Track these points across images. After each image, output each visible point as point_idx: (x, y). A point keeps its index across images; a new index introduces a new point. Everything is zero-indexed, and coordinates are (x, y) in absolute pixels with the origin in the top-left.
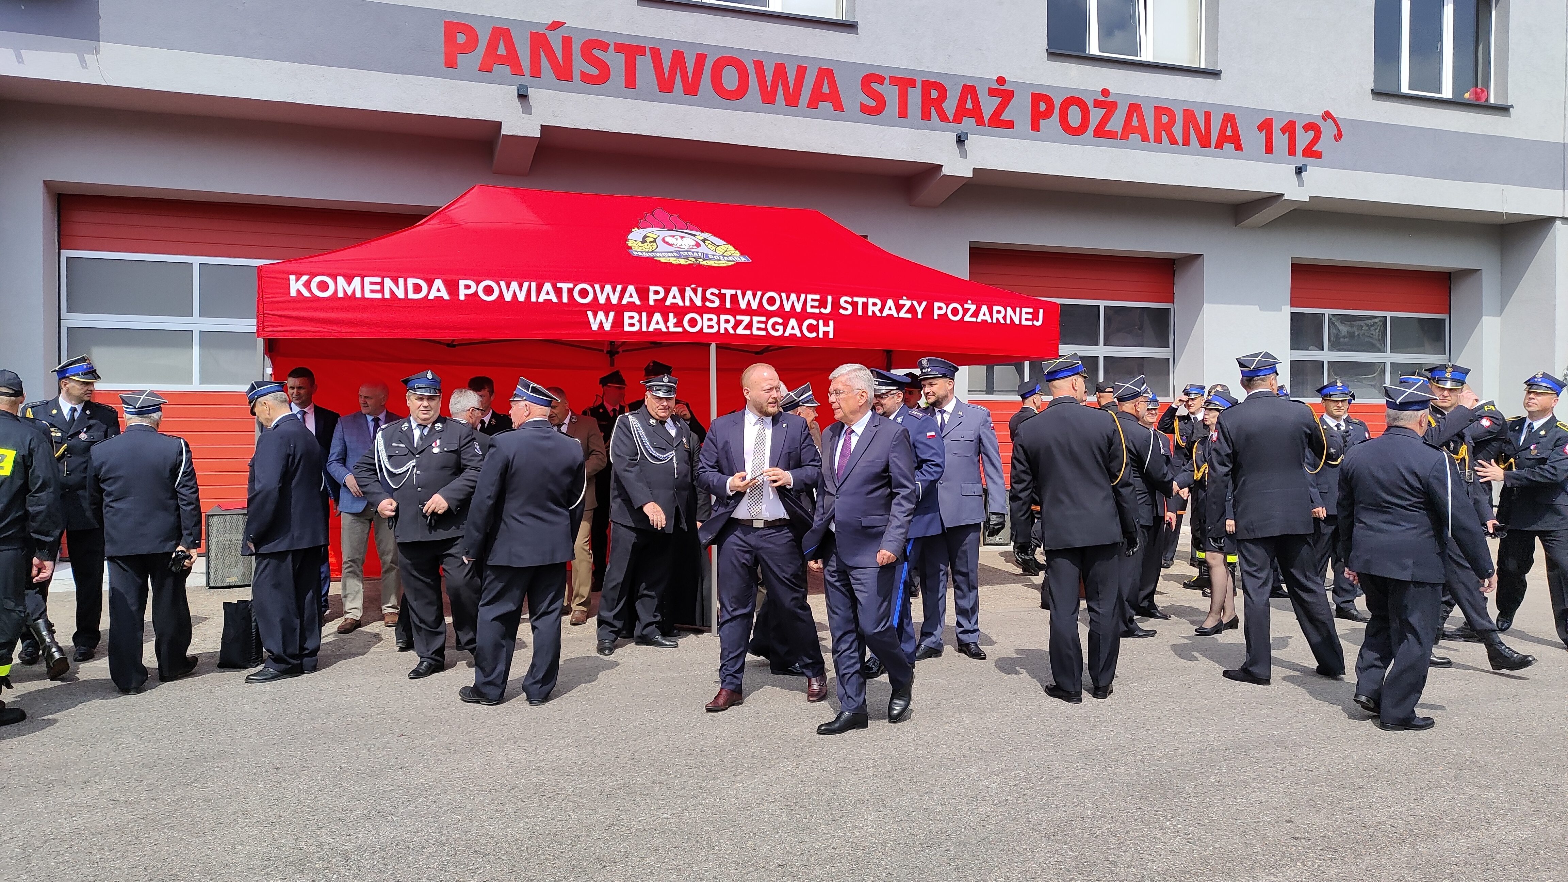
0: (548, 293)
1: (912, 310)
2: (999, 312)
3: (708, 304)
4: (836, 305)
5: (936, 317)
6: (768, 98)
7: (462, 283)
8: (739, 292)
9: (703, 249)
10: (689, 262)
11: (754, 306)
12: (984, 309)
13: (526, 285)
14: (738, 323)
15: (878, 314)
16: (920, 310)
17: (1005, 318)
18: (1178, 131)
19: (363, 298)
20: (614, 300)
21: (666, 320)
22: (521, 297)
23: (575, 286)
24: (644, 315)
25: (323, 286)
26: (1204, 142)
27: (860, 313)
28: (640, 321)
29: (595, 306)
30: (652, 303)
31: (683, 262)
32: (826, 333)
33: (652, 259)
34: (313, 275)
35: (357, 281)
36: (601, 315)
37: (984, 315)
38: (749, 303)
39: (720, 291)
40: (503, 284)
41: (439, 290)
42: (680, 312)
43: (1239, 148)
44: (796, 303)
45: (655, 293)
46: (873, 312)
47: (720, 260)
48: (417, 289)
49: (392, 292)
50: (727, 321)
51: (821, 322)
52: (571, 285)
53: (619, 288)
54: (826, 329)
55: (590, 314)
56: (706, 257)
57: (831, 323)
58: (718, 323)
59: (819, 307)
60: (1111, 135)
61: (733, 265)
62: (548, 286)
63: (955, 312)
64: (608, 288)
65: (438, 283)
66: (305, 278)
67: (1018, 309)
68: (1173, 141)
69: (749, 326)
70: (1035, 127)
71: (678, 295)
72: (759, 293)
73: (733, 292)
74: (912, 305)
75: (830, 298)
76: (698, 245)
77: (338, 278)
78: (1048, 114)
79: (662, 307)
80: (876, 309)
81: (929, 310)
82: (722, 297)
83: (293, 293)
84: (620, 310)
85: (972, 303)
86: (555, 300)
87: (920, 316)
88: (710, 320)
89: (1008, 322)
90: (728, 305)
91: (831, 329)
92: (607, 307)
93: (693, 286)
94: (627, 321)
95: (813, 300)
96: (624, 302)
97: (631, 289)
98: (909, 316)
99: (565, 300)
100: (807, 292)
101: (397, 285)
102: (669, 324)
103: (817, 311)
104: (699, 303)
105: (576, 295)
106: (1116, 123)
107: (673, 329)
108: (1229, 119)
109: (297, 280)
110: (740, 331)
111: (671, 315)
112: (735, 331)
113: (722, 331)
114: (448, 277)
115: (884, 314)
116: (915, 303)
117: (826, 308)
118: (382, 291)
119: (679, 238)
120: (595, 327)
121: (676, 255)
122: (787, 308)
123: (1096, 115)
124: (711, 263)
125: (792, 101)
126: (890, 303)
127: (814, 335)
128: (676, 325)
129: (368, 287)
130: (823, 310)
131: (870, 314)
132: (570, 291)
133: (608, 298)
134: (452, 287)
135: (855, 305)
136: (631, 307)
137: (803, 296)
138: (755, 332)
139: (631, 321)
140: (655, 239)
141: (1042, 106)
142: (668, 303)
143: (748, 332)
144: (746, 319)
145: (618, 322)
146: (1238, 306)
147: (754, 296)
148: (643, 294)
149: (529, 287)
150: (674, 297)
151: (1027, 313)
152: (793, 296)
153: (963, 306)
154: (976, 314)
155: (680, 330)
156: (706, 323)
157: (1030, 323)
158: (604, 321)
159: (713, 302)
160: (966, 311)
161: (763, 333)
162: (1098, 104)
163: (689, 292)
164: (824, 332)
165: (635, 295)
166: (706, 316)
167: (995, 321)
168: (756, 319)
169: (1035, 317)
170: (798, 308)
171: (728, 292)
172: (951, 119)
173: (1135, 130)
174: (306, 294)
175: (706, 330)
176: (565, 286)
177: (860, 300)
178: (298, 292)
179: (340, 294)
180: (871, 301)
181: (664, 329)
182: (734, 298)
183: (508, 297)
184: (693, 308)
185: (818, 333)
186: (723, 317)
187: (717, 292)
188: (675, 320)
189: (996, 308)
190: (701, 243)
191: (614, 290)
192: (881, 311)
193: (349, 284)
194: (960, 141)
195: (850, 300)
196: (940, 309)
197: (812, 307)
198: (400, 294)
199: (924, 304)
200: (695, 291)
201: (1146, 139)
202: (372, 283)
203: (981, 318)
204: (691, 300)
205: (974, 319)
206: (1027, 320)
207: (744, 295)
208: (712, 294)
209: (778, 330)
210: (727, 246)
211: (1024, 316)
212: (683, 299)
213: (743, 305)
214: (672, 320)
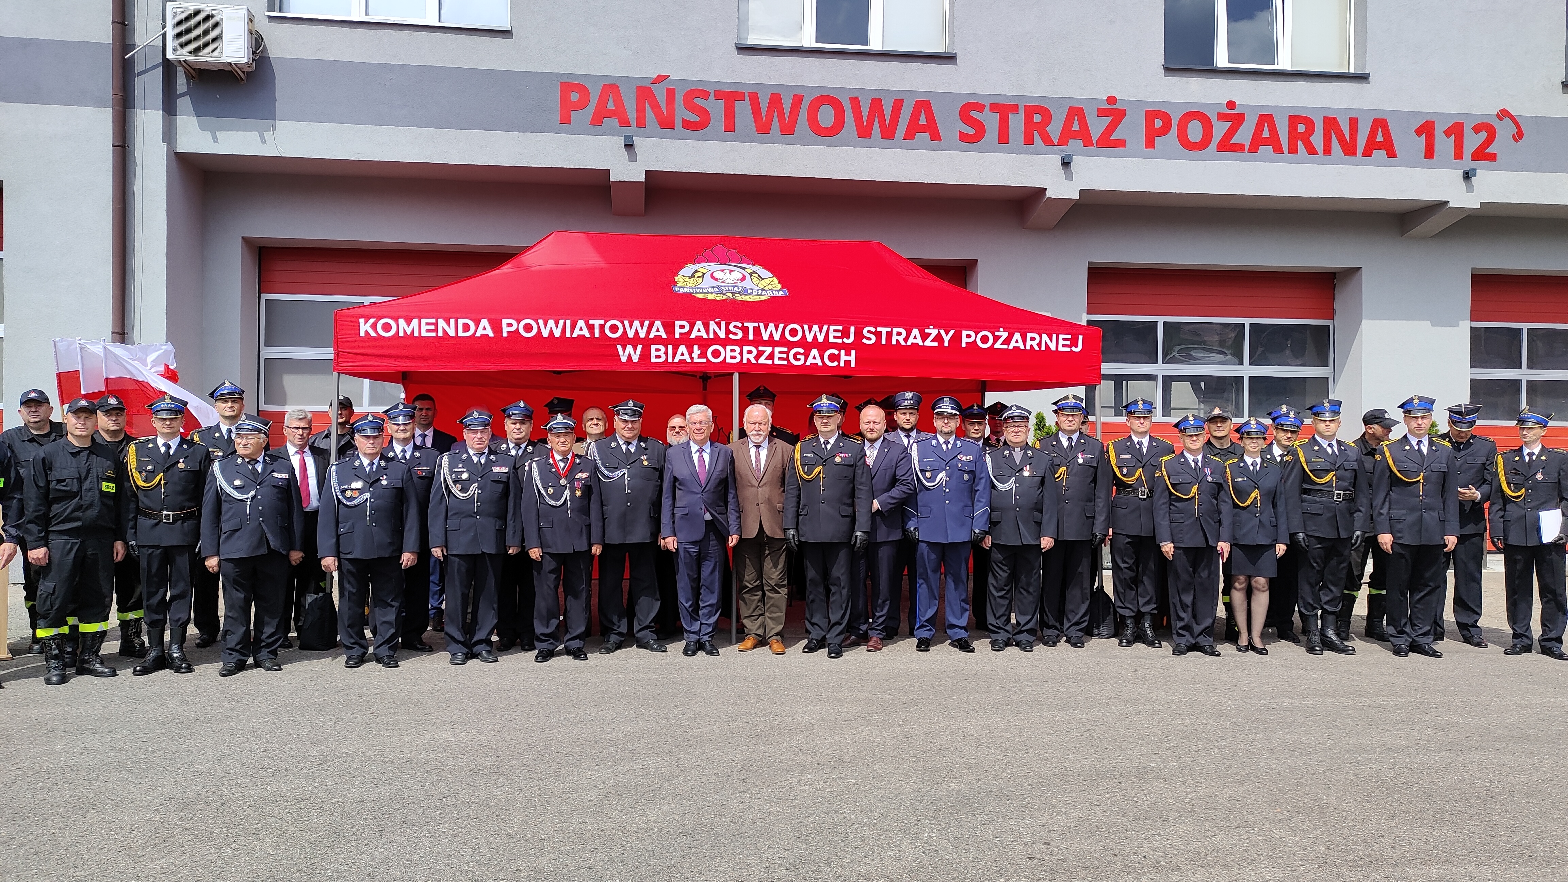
0: (581, 329)
1: (939, 338)
2: (1033, 339)
3: (731, 336)
4: (859, 335)
5: (964, 345)
6: (864, 133)
7: (505, 322)
8: (762, 325)
9: (747, 284)
10: (725, 297)
11: (777, 337)
12: (1017, 336)
13: (561, 322)
14: (760, 354)
15: (903, 343)
16: (946, 339)
17: (1039, 345)
18: (1317, 140)
19: (420, 337)
20: (642, 335)
21: (691, 352)
22: (557, 334)
23: (606, 322)
24: (670, 347)
25: (387, 327)
26: (1349, 150)
27: (884, 342)
28: (666, 353)
29: (624, 340)
30: (677, 336)
31: (719, 297)
32: (848, 362)
33: (690, 295)
34: (379, 318)
35: (415, 322)
36: (629, 349)
37: (1017, 341)
38: (771, 335)
39: (743, 324)
40: (541, 322)
41: (485, 328)
42: (704, 344)
43: (1391, 154)
44: (818, 334)
45: (680, 327)
46: (897, 341)
47: (757, 295)
48: (466, 328)
49: (444, 331)
50: (750, 352)
51: (843, 352)
52: (602, 322)
53: (647, 323)
54: (848, 358)
55: (619, 347)
56: (745, 291)
57: (853, 352)
58: (741, 354)
59: (841, 337)
60: (1240, 148)
61: (768, 300)
62: (581, 323)
63: (985, 339)
64: (636, 323)
65: (484, 322)
66: (372, 321)
67: (1054, 336)
68: (1311, 150)
69: (771, 356)
70: (1150, 144)
71: (702, 329)
72: (781, 326)
73: (756, 325)
74: (939, 334)
75: (852, 329)
76: (743, 279)
77: (400, 320)
78: (1165, 130)
79: (687, 341)
80: (901, 339)
81: (957, 338)
82: (745, 330)
83: (362, 334)
84: (647, 343)
85: (1004, 331)
86: (588, 335)
87: (946, 344)
88: (733, 351)
89: (1043, 348)
90: (751, 337)
91: (852, 358)
92: (635, 341)
93: (717, 320)
94: (653, 353)
95: (835, 331)
96: (652, 336)
97: (658, 324)
98: (936, 344)
99: (597, 335)
100: (830, 323)
101: (449, 324)
102: (693, 355)
103: (839, 341)
104: (722, 335)
105: (607, 331)
106: (1244, 135)
107: (696, 360)
108: (1380, 124)
109: (366, 323)
110: (762, 360)
111: (696, 347)
112: (757, 361)
113: (745, 361)
114: (492, 317)
115: (909, 343)
116: (942, 332)
117: (848, 338)
118: (436, 330)
119: (728, 273)
120: (624, 359)
121: (716, 290)
122: (810, 338)
123: (1220, 129)
124: (747, 298)
125: (888, 133)
126: (915, 332)
127: (835, 364)
128: (700, 357)
129: (424, 328)
130: (845, 340)
131: (894, 343)
132: (602, 327)
133: (637, 332)
134: (496, 326)
135: (878, 335)
136: (658, 340)
137: (825, 328)
138: (777, 362)
139: (658, 353)
140: (704, 274)
141: (1158, 123)
142: (693, 336)
143: (770, 362)
144: (768, 350)
145: (645, 355)
146: (1404, 322)
147: (777, 328)
148: (669, 328)
149: (565, 323)
150: (699, 331)
151: (1064, 339)
152: (816, 328)
153: (993, 334)
154: (1007, 341)
155: (704, 360)
156: (729, 354)
157: (1068, 349)
158: (632, 353)
159: (736, 334)
160: (996, 339)
161: (785, 362)
162: (1222, 117)
163: (713, 326)
164: (845, 361)
165: (661, 329)
166: (729, 348)
167: (1028, 348)
168: (777, 350)
169: (1074, 343)
170: (821, 338)
171: (751, 325)
172: (1056, 142)
173: (1266, 141)
174: (373, 334)
175: (729, 360)
176: (597, 323)
177: (884, 330)
178: (367, 332)
179: (401, 334)
180: (895, 330)
181: (689, 360)
182: (757, 330)
183: (545, 333)
184: (717, 340)
185: (839, 362)
186: (745, 348)
187: (740, 325)
188: (699, 352)
189: (1029, 335)
190: (748, 276)
191: (642, 326)
192: (906, 340)
193: (409, 325)
194: (1066, 164)
195: (873, 330)
196: (967, 337)
197: (835, 337)
198: (452, 333)
199: (952, 332)
200: (719, 325)
201: (1278, 150)
202: (428, 324)
203: (1013, 345)
204: (715, 332)
205: (1005, 347)
206: (1064, 346)
207: (766, 327)
208: (735, 327)
209: (799, 360)
210: (771, 279)
211: (1061, 342)
212: (708, 333)
213: (766, 337)
214: (696, 351)
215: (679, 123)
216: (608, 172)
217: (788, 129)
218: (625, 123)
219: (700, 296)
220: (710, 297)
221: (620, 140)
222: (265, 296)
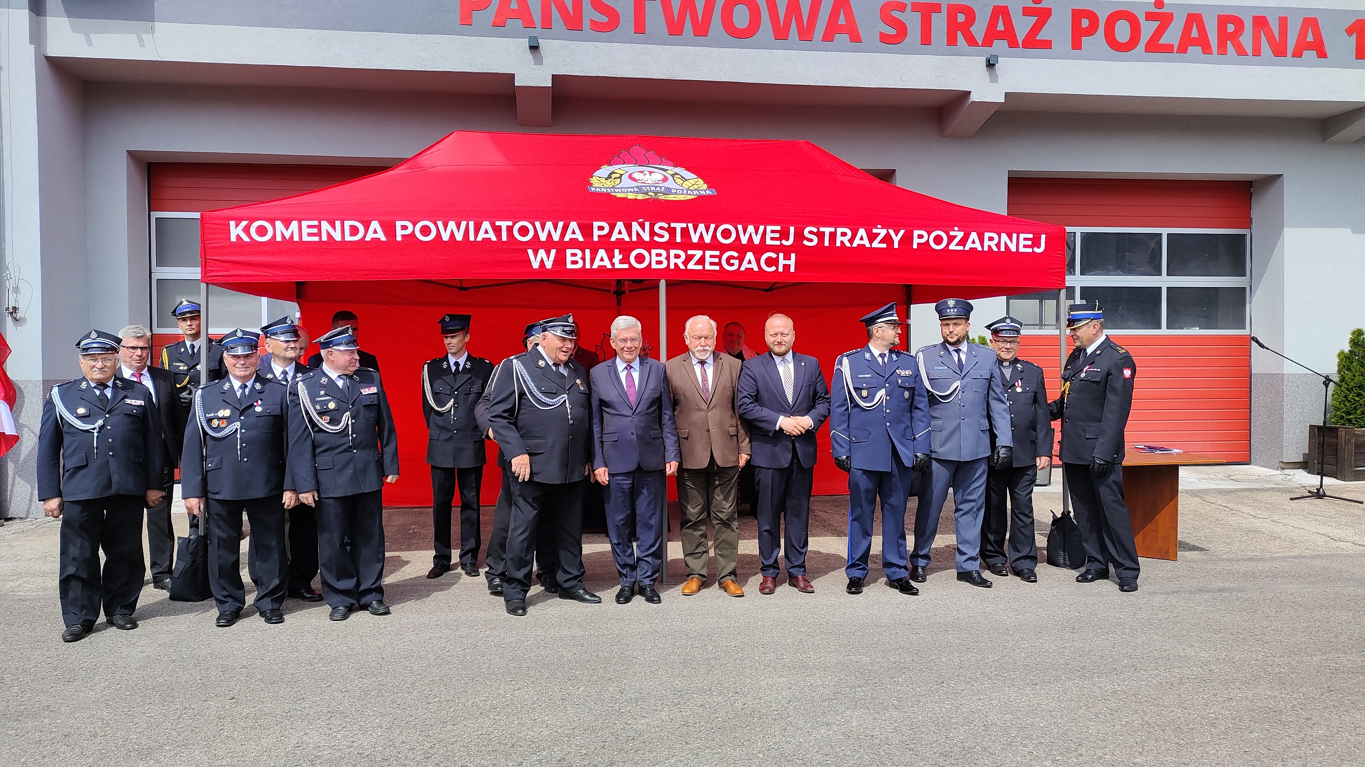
0: (486, 232)
1: (887, 239)
2: (991, 239)
3: (656, 238)
4: (799, 236)
5: (915, 246)
6: (781, 33)
7: (399, 224)
8: (690, 225)
9: (670, 184)
10: (647, 197)
11: (708, 239)
12: (974, 236)
13: (464, 224)
14: (689, 258)
15: (848, 245)
16: (896, 239)
17: (998, 245)
18: (1246, 39)
19: (301, 241)
20: (556, 238)
21: (611, 257)
22: (459, 237)
23: (514, 224)
24: (588, 252)
25: (262, 231)
26: (1279, 51)
27: (827, 243)
28: (583, 259)
29: (536, 244)
30: (596, 239)
31: (640, 197)
32: (787, 267)
33: (608, 195)
34: (252, 220)
35: (295, 224)
36: (542, 253)
37: (973, 242)
38: (701, 237)
39: (669, 225)
40: (440, 224)
41: (376, 231)
42: (625, 248)
43: (1322, 54)
44: (754, 236)
45: (599, 229)
46: (842, 242)
47: (683, 194)
48: (354, 231)
49: (329, 235)
50: (677, 256)
51: (781, 255)
52: (510, 223)
53: (561, 224)
54: (787, 262)
55: (530, 252)
56: (668, 191)
57: (793, 256)
58: (668, 258)
59: (779, 239)
60: (1168, 49)
61: (695, 198)
62: (486, 225)
63: (938, 240)
64: (549, 225)
65: (375, 225)
66: (244, 223)
67: (1015, 236)
68: (1241, 51)
69: (701, 261)
70: (1077, 45)
71: (624, 231)
72: (713, 226)
73: (684, 225)
74: (888, 235)
75: (792, 229)
76: (665, 179)
77: (276, 222)
78: (1091, 30)
79: (607, 244)
80: (846, 240)
81: (907, 239)
82: (672, 231)
83: (233, 239)
84: (562, 247)
85: (959, 231)
86: (494, 239)
87: (896, 246)
88: (659, 255)
89: (1003, 249)
90: (678, 239)
91: (792, 262)
92: (548, 245)
93: (641, 220)
94: (569, 258)
95: (772, 231)
96: (567, 239)
97: (573, 225)
98: (884, 246)
99: (504, 238)
100: (766, 224)
101: (334, 227)
102: (614, 260)
103: (778, 243)
104: (646, 237)
105: (516, 234)
106: (1172, 36)
107: (618, 266)
108: (1310, 23)
109: (237, 226)
110: (691, 266)
111: (617, 252)
112: (686, 266)
113: (672, 267)
114: (382, 218)
115: (855, 245)
116: (891, 232)
117: (787, 239)
118: (319, 234)
119: (648, 174)
120: (536, 265)
121: (636, 189)
122: (744, 240)
123: (1148, 29)
124: (671, 198)
125: (806, 34)
126: (862, 232)
127: (773, 269)
128: (621, 262)
129: (305, 231)
130: (784, 242)
131: (838, 244)
132: (510, 229)
133: (549, 235)
134: (389, 229)
135: (821, 235)
136: (574, 244)
137: (762, 228)
138: (708, 267)
139: (574, 259)
140: (621, 175)
141: (1085, 23)
142: (613, 239)
143: (700, 267)
144: (698, 254)
145: (560, 260)
146: (1326, 229)
147: (707, 229)
148: (586, 230)
149: (467, 226)
150: (620, 233)
151: (1025, 239)
152: (751, 228)
153: (947, 234)
154: (963, 242)
155: (626, 266)
156: (655, 259)
157: (1030, 250)
158: (545, 258)
159: (662, 236)
160: (951, 239)
161: (717, 268)
162: (1150, 16)
163: (635, 226)
164: (784, 265)
165: (578, 231)
166: (654, 252)
167: (986, 249)
168: (708, 253)
169: (1036, 242)
170: (757, 240)
171: (678, 226)
172: (980, 43)
173: (1195, 42)
174: (246, 239)
175: (654, 266)
176: (504, 224)
177: (827, 230)
178: (238, 237)
179: (279, 238)
180: (840, 230)
181: (609, 266)
182: (685, 232)
183: (446, 237)
184: (640, 243)
185: (777, 267)
186: (673, 252)
187: (666, 226)
188: (621, 257)
189: (987, 235)
190: (670, 178)
191: (556, 228)
192: (851, 241)
193: (287, 228)
194: (990, 65)
195: (815, 230)
196: (919, 237)
197: (772, 239)
198: (338, 237)
199: (902, 232)
200: (642, 226)
201: (1207, 50)
202: (309, 227)
203: (969, 245)
204: (638, 234)
205: (961, 248)
206: (1025, 246)
207: (695, 229)
208: (661, 228)
209: (733, 265)
210: (696, 180)
211: (1022, 243)
212: (630, 235)
213: (695, 239)
214: (618, 256)
215: (586, 24)
216: (512, 76)
217: (701, 30)
218: (529, 23)
219: (619, 195)
220: (631, 196)
221: (525, 43)
222: (156, 214)
